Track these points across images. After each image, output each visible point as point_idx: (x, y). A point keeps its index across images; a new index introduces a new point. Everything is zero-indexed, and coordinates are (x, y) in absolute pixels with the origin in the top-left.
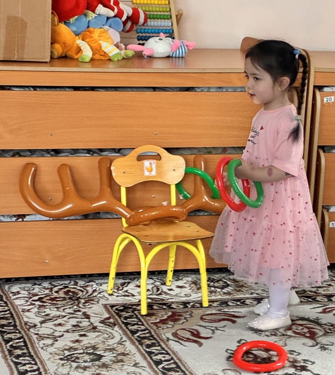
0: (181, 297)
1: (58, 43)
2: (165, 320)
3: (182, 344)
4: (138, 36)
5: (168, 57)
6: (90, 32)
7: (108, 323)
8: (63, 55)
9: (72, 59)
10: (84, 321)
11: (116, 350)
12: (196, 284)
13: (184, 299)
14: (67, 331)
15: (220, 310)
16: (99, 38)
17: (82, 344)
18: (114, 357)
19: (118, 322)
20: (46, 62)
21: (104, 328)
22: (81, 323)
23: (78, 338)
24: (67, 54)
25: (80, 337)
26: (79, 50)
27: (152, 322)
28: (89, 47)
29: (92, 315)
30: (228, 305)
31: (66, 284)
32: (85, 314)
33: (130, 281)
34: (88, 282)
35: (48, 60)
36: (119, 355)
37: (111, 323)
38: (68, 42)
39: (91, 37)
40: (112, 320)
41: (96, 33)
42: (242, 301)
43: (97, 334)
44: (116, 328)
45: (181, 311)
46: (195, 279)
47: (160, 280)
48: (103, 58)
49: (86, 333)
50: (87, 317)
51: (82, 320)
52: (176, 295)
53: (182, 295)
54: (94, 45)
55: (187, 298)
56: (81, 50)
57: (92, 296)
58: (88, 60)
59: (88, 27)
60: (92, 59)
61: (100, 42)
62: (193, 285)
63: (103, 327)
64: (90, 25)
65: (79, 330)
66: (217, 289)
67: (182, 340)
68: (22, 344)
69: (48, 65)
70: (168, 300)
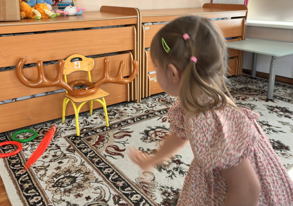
0: (99, 124)
1: (23, 11)
2: (98, 141)
3: (114, 158)
4: (59, 7)
5: (75, 15)
6: (38, 5)
7: (71, 150)
8: (26, 17)
9: (31, 18)
10: (58, 151)
11: (82, 171)
12: (102, 115)
13: (101, 125)
14: (51, 161)
15: (120, 129)
16: (43, 8)
17: (61, 170)
18: (83, 176)
19: (75, 148)
20: (19, 21)
21: (70, 155)
22: (57, 153)
23: (58, 165)
24: (28, 16)
25: (59, 164)
26: (34, 14)
27: (92, 144)
28: (39, 12)
29: (61, 145)
30: (122, 126)
31: (42, 127)
32: (56, 146)
33: (72, 119)
34: (52, 124)
35: (20, 19)
36: (84, 174)
37: (72, 150)
38: (28, 11)
39: (39, 8)
40: (72, 148)
41: (41, 6)
42: (126, 121)
43: (67, 160)
44: (76, 153)
45: (103, 134)
46: (100, 112)
47: (85, 116)
48: (46, 17)
49: (61, 160)
50: (59, 148)
51: (57, 150)
52: (96, 124)
53: (98, 123)
54: (41, 11)
55: (102, 125)
56: (35, 14)
57: (57, 132)
58: (40, 18)
59: (37, 3)
60: (41, 18)
61: (44, 10)
62: (101, 116)
63: (69, 153)
64: (38, 2)
65: (57, 159)
66: (112, 116)
67: (112, 154)
68: (28, 178)
69: (20, 22)
70: (93, 127)
